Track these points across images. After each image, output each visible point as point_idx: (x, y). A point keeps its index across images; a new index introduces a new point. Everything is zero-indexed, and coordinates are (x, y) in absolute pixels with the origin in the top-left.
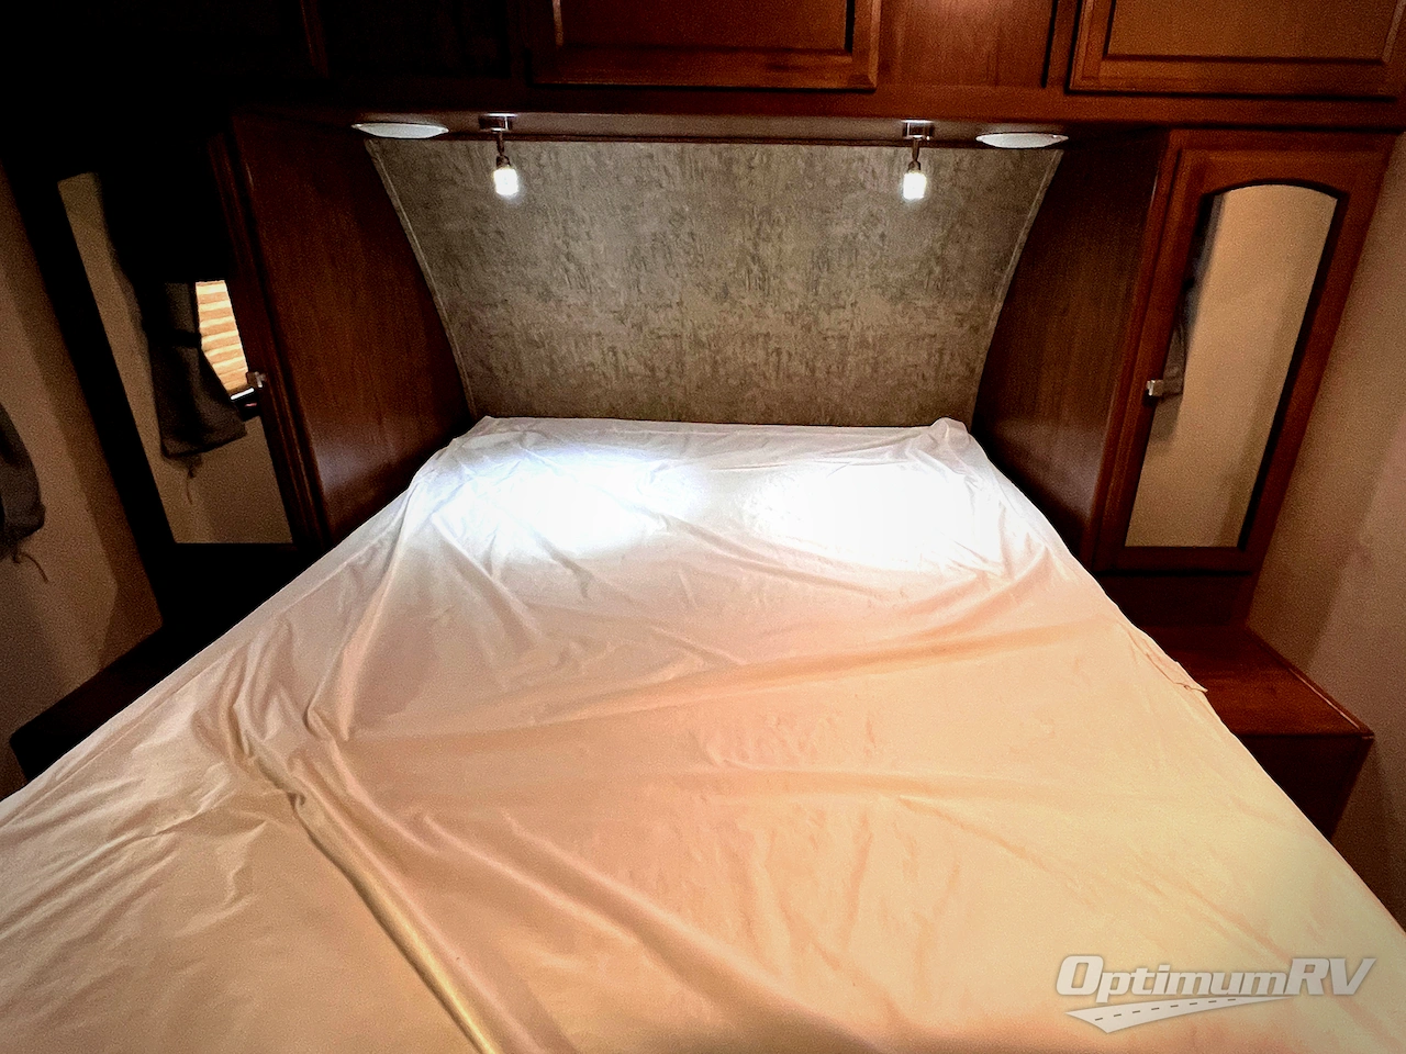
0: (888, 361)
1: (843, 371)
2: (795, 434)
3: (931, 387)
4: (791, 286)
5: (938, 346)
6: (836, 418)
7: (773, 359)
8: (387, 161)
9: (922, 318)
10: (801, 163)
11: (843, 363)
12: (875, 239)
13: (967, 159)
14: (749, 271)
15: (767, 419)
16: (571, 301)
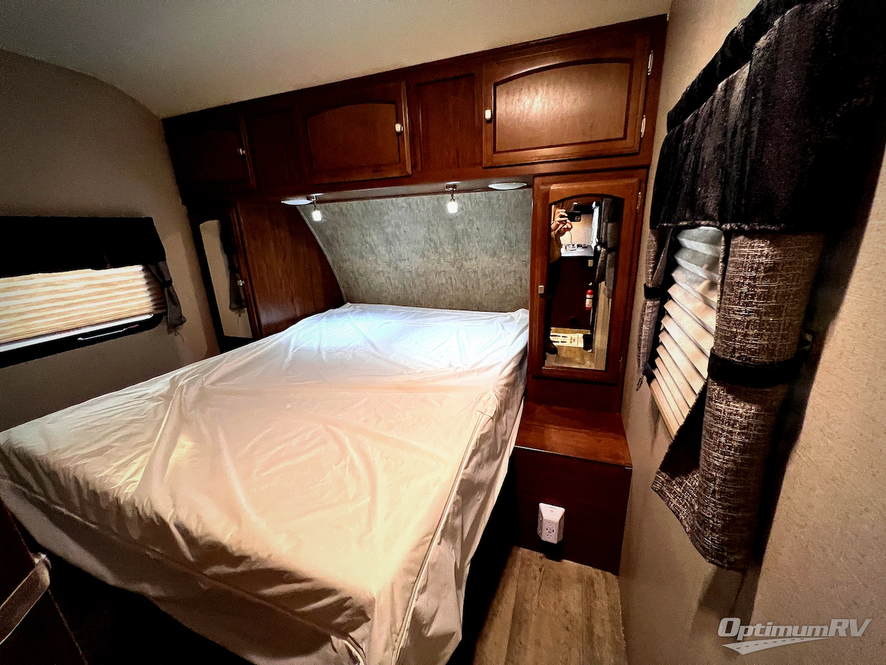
0: (497, 282)
1: (479, 287)
2: (447, 313)
3: (520, 294)
4: (448, 251)
5: (518, 276)
6: (480, 308)
7: (449, 281)
8: (304, 213)
9: (507, 264)
10: (436, 203)
11: (478, 283)
12: (475, 230)
13: (501, 195)
14: (430, 245)
15: (451, 307)
16: (370, 259)
